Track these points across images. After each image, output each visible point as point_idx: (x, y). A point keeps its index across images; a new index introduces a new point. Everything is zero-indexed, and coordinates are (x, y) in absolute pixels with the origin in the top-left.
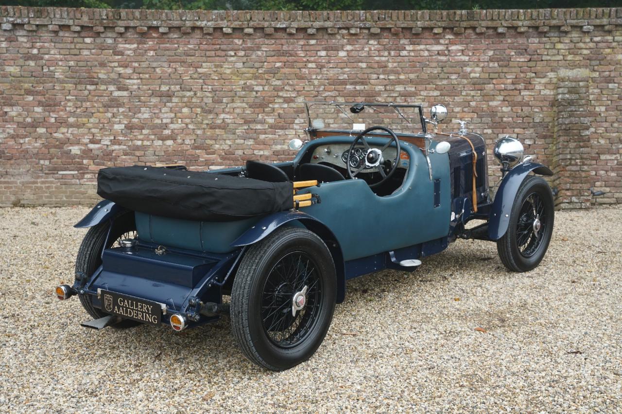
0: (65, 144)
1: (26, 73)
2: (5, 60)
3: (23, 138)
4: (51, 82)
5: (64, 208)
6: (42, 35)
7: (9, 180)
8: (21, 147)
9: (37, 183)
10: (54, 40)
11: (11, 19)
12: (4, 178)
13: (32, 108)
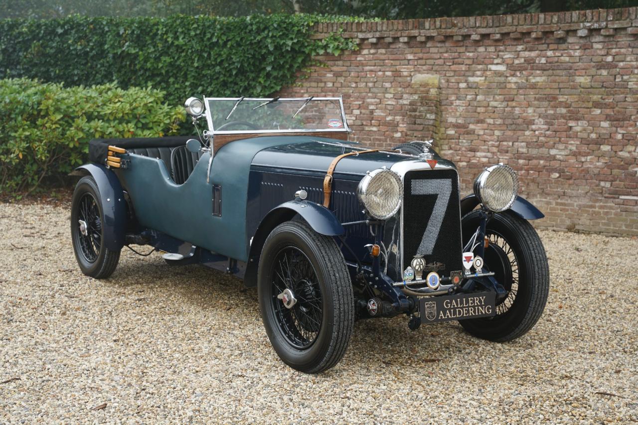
0: (630, 165)
1: (596, 83)
2: (576, 70)
3: (584, 156)
4: (623, 93)
5: (621, 238)
6: (619, 40)
7: (566, 202)
8: (582, 166)
9: (594, 207)
10: (632, 45)
11: (588, 24)
12: (561, 199)
13: (598, 123)
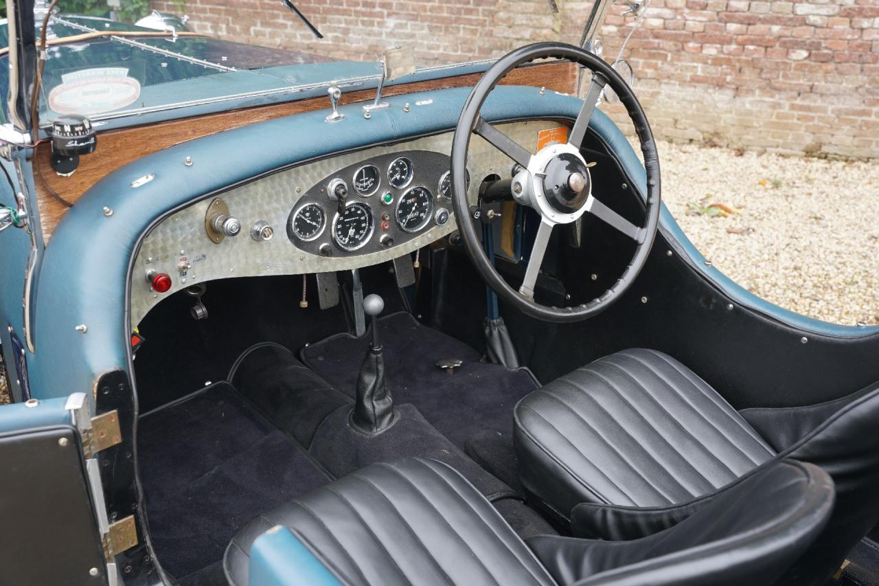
7: (812, 104)
8: (861, 37)
9: (868, 114)
12: (803, 99)
